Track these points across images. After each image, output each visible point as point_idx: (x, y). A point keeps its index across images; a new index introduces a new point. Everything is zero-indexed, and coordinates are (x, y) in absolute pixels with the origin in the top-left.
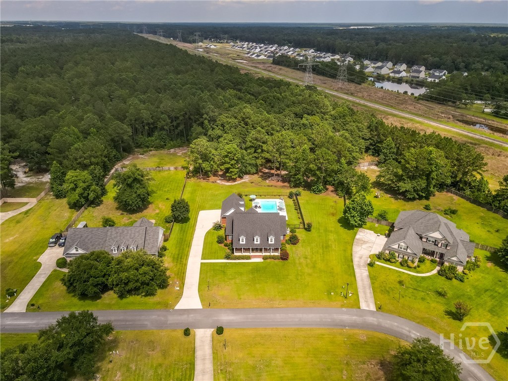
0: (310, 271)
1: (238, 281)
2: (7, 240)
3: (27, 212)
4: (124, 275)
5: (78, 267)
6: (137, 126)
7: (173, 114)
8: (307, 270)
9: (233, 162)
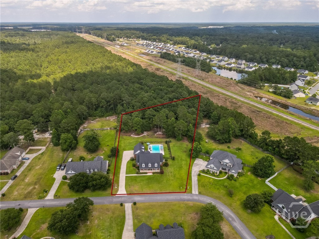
0: (173, 178)
1: (142, 184)
2: (37, 168)
3: (42, 154)
4: (94, 183)
5: (75, 179)
6: (90, 106)
7: (108, 100)
8: (171, 178)
9: (139, 126)
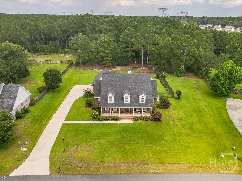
0: (188, 132)
8: (184, 131)
9: (107, 51)
